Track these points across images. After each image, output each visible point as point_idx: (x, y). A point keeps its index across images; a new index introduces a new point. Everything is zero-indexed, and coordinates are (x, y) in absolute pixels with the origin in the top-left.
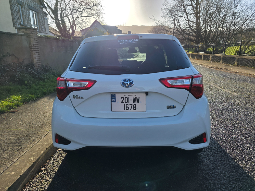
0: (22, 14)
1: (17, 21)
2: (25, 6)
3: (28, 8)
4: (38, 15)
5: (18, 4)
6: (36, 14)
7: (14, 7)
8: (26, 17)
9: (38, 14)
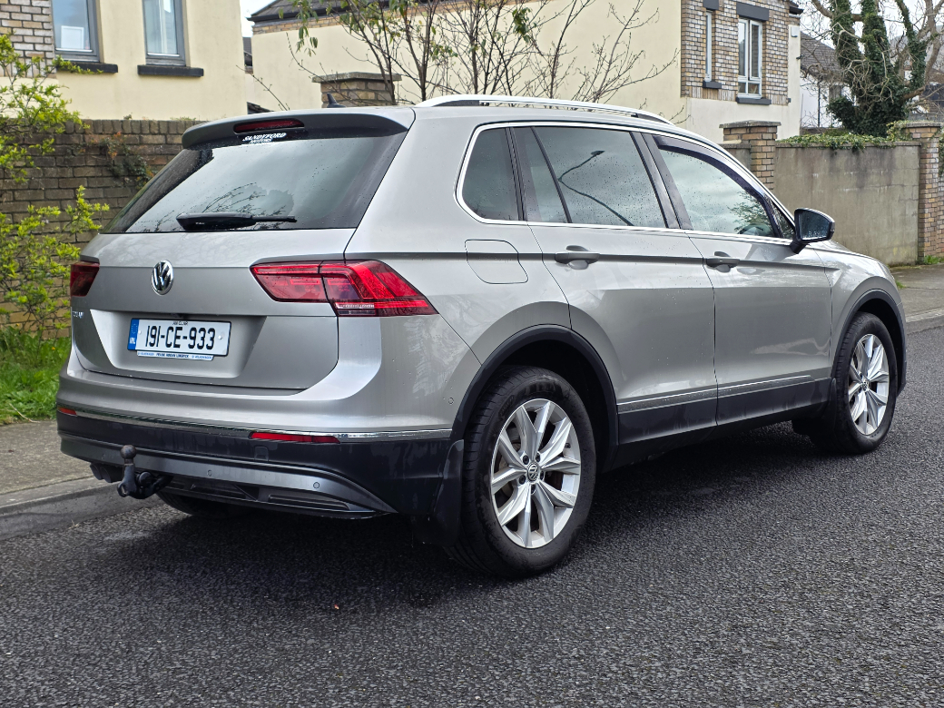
0: (714, 45)
1: (695, 75)
2: (726, 10)
3: (735, 16)
4: (764, 33)
5: (705, 9)
6: (760, 28)
7: (693, 26)
8: (722, 52)
9: (765, 29)
